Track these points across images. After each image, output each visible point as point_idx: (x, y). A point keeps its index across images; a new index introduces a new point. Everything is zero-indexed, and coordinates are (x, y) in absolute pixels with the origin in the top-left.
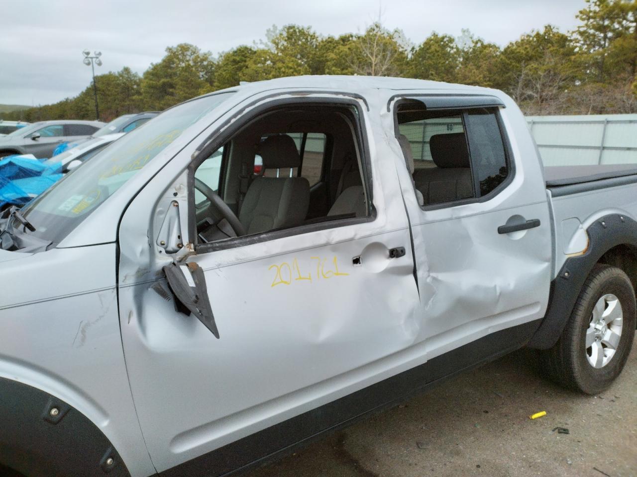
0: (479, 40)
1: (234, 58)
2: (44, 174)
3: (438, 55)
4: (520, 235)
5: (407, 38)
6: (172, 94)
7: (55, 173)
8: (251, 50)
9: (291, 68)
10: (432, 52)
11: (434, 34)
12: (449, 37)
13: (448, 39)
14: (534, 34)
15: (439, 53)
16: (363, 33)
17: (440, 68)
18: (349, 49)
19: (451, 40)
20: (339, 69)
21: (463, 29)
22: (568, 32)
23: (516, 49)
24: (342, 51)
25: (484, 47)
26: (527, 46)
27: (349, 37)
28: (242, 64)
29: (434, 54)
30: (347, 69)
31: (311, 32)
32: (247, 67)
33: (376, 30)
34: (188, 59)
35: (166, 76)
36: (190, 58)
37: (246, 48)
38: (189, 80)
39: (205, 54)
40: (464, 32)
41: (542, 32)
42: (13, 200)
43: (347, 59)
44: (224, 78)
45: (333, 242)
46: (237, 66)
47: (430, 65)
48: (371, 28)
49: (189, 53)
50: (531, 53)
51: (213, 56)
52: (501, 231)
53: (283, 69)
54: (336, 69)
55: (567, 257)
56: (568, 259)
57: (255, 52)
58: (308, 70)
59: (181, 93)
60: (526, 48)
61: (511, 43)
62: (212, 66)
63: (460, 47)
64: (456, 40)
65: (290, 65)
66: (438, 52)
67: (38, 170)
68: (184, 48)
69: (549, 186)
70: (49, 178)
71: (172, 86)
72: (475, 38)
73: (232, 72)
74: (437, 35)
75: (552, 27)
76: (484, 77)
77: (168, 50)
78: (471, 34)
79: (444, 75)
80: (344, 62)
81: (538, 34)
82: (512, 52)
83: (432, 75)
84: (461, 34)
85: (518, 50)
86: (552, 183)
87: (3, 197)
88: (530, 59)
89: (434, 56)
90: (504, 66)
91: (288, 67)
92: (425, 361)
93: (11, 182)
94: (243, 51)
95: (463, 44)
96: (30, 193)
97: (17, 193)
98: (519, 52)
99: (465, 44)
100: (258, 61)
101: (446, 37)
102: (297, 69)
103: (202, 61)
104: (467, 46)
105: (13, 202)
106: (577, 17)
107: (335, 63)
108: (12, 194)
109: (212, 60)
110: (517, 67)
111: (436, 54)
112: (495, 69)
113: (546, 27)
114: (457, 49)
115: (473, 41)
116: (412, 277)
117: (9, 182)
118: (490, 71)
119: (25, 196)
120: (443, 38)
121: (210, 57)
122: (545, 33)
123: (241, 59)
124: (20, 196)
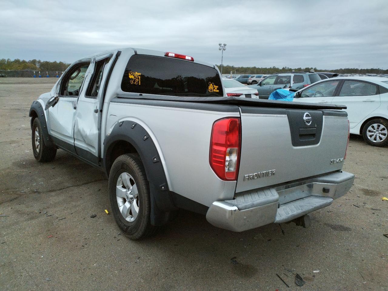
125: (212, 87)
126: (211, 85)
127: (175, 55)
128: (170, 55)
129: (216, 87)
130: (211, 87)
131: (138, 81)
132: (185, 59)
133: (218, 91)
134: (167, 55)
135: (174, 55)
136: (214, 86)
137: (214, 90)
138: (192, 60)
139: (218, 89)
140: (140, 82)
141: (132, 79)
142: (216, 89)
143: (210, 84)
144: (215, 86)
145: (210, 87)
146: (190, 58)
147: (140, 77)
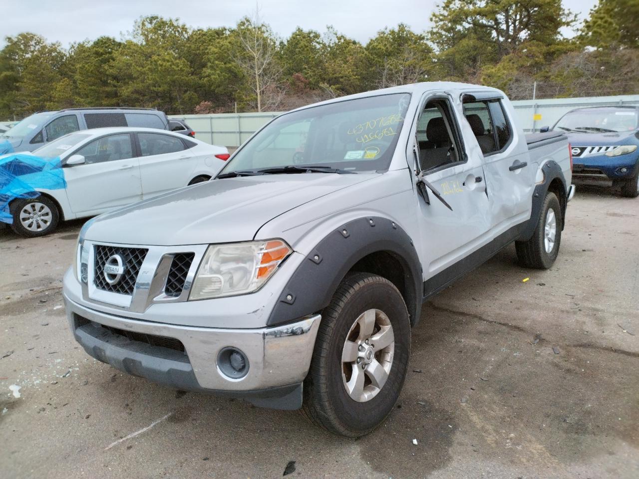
0: (342, 36)
1: (97, 49)
2: (45, 169)
3: (308, 50)
4: (518, 171)
5: (274, 33)
6: (18, 89)
7: (55, 167)
8: (114, 41)
9: (168, 61)
10: (302, 47)
11: (299, 29)
12: (314, 33)
13: (314, 34)
14: (387, 32)
15: (308, 48)
16: (234, 27)
17: (311, 63)
18: (230, 43)
19: (317, 36)
20: (223, 63)
21: (327, 25)
22: (424, 32)
23: (377, 46)
24: (223, 46)
25: (348, 43)
26: (386, 43)
27: (223, 31)
28: (107, 56)
29: (304, 49)
30: (229, 63)
31: (180, 23)
32: (114, 60)
33: (247, 24)
34: (32, 50)
35: (8, 69)
36: (34, 48)
37: (108, 39)
38: (39, 73)
39: (54, 45)
40: (328, 28)
41: (396, 29)
42: (21, 195)
43: (229, 52)
44: (88, 72)
45: (456, 173)
46: (100, 58)
47: (301, 59)
48: (242, 22)
49: (33, 43)
50: (390, 49)
51: (62, 46)
52: (511, 169)
53: (160, 62)
54: (220, 63)
55: (536, 185)
56: (536, 186)
57: (120, 44)
58: (186, 63)
59: (31, 87)
60: (385, 45)
61: (372, 40)
62: (62, 57)
63: (327, 42)
64: (322, 36)
65: (167, 58)
66: (307, 46)
67: (40, 165)
68: (26, 38)
69: (528, 144)
70: (51, 173)
71: (16, 80)
72: (339, 35)
73: (97, 64)
74: (302, 31)
75: (404, 26)
76: (352, 71)
77: (7, 40)
78: (335, 30)
79: (315, 69)
80: (226, 55)
81: (393, 32)
82: (374, 48)
83: (305, 69)
84: (326, 30)
85: (379, 47)
86: (529, 142)
87: (11, 192)
88: (389, 54)
89: (303, 50)
90: (369, 61)
91: (164, 60)
92: (492, 239)
93: (16, 177)
94: (105, 43)
95: (328, 39)
96: (36, 187)
97: (23, 188)
98: (380, 48)
99: (331, 40)
100: (125, 53)
101: (312, 32)
102: (175, 63)
103: (50, 52)
104: (332, 42)
105: (21, 197)
106: (431, 20)
107: (217, 56)
108: (18, 190)
109: (63, 51)
110: (380, 62)
111: (306, 49)
112: (360, 63)
113: (400, 26)
114: (324, 45)
115: (337, 37)
116: (484, 193)
117: (14, 178)
118: (356, 65)
119: (32, 190)
120: (310, 33)
121: (59, 48)
122: (399, 31)
123: (105, 50)
124: (26, 191)
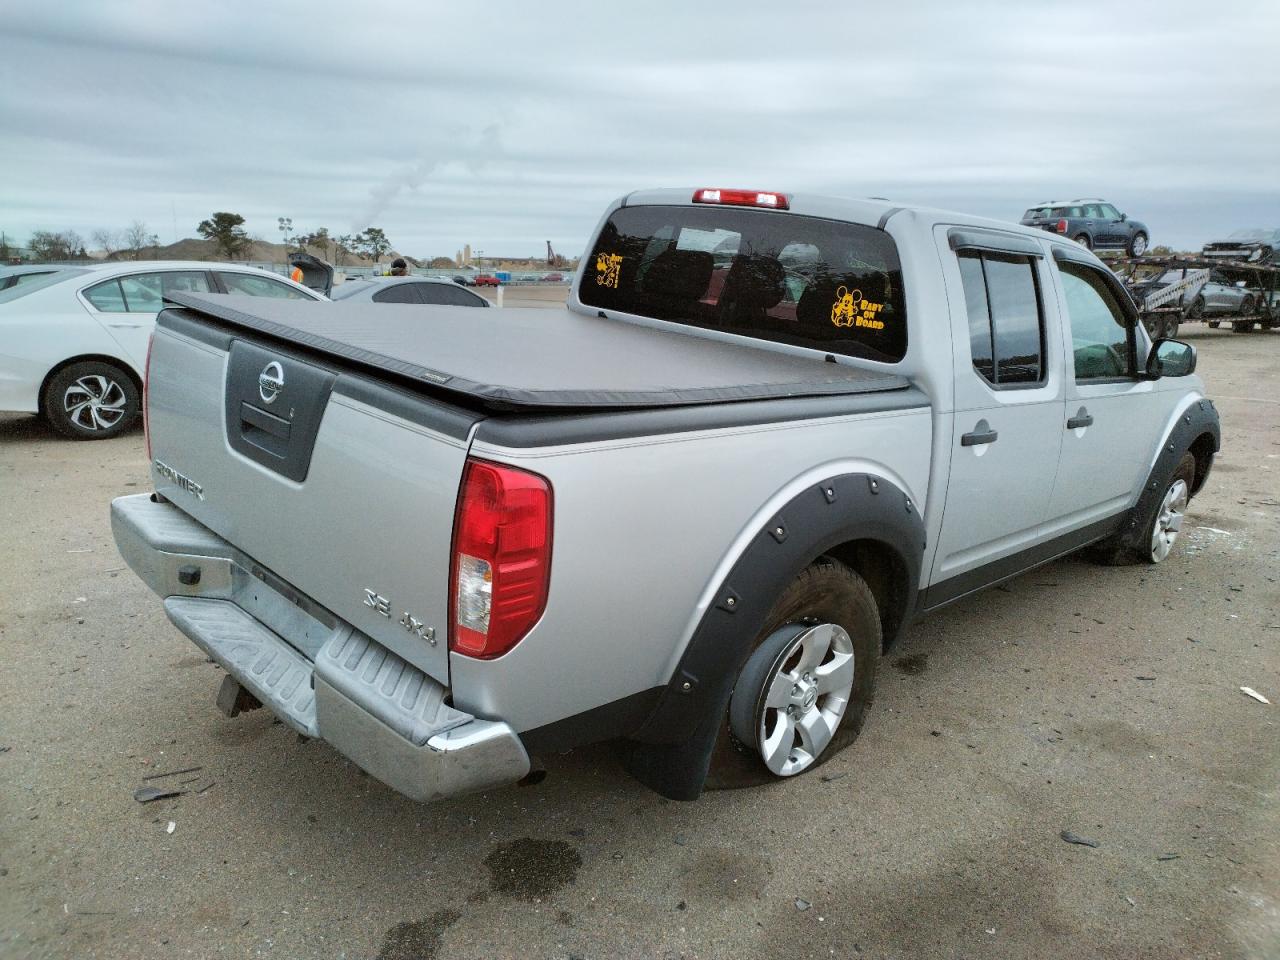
125: (850, 307)
126: (848, 297)
127: (724, 193)
128: (707, 196)
129: (871, 308)
130: (844, 307)
131: (614, 279)
132: (755, 205)
133: (879, 325)
134: (697, 198)
135: (717, 196)
136: (859, 305)
137: (860, 321)
138: (782, 203)
139: (878, 316)
140: (616, 281)
141: (602, 273)
142: (872, 315)
143: (842, 295)
144: (864, 303)
145: (842, 306)
146: (772, 200)
147: (618, 267)
